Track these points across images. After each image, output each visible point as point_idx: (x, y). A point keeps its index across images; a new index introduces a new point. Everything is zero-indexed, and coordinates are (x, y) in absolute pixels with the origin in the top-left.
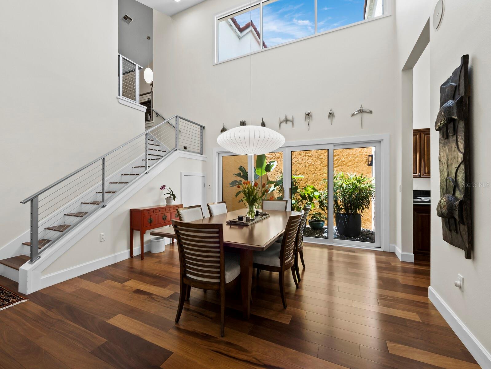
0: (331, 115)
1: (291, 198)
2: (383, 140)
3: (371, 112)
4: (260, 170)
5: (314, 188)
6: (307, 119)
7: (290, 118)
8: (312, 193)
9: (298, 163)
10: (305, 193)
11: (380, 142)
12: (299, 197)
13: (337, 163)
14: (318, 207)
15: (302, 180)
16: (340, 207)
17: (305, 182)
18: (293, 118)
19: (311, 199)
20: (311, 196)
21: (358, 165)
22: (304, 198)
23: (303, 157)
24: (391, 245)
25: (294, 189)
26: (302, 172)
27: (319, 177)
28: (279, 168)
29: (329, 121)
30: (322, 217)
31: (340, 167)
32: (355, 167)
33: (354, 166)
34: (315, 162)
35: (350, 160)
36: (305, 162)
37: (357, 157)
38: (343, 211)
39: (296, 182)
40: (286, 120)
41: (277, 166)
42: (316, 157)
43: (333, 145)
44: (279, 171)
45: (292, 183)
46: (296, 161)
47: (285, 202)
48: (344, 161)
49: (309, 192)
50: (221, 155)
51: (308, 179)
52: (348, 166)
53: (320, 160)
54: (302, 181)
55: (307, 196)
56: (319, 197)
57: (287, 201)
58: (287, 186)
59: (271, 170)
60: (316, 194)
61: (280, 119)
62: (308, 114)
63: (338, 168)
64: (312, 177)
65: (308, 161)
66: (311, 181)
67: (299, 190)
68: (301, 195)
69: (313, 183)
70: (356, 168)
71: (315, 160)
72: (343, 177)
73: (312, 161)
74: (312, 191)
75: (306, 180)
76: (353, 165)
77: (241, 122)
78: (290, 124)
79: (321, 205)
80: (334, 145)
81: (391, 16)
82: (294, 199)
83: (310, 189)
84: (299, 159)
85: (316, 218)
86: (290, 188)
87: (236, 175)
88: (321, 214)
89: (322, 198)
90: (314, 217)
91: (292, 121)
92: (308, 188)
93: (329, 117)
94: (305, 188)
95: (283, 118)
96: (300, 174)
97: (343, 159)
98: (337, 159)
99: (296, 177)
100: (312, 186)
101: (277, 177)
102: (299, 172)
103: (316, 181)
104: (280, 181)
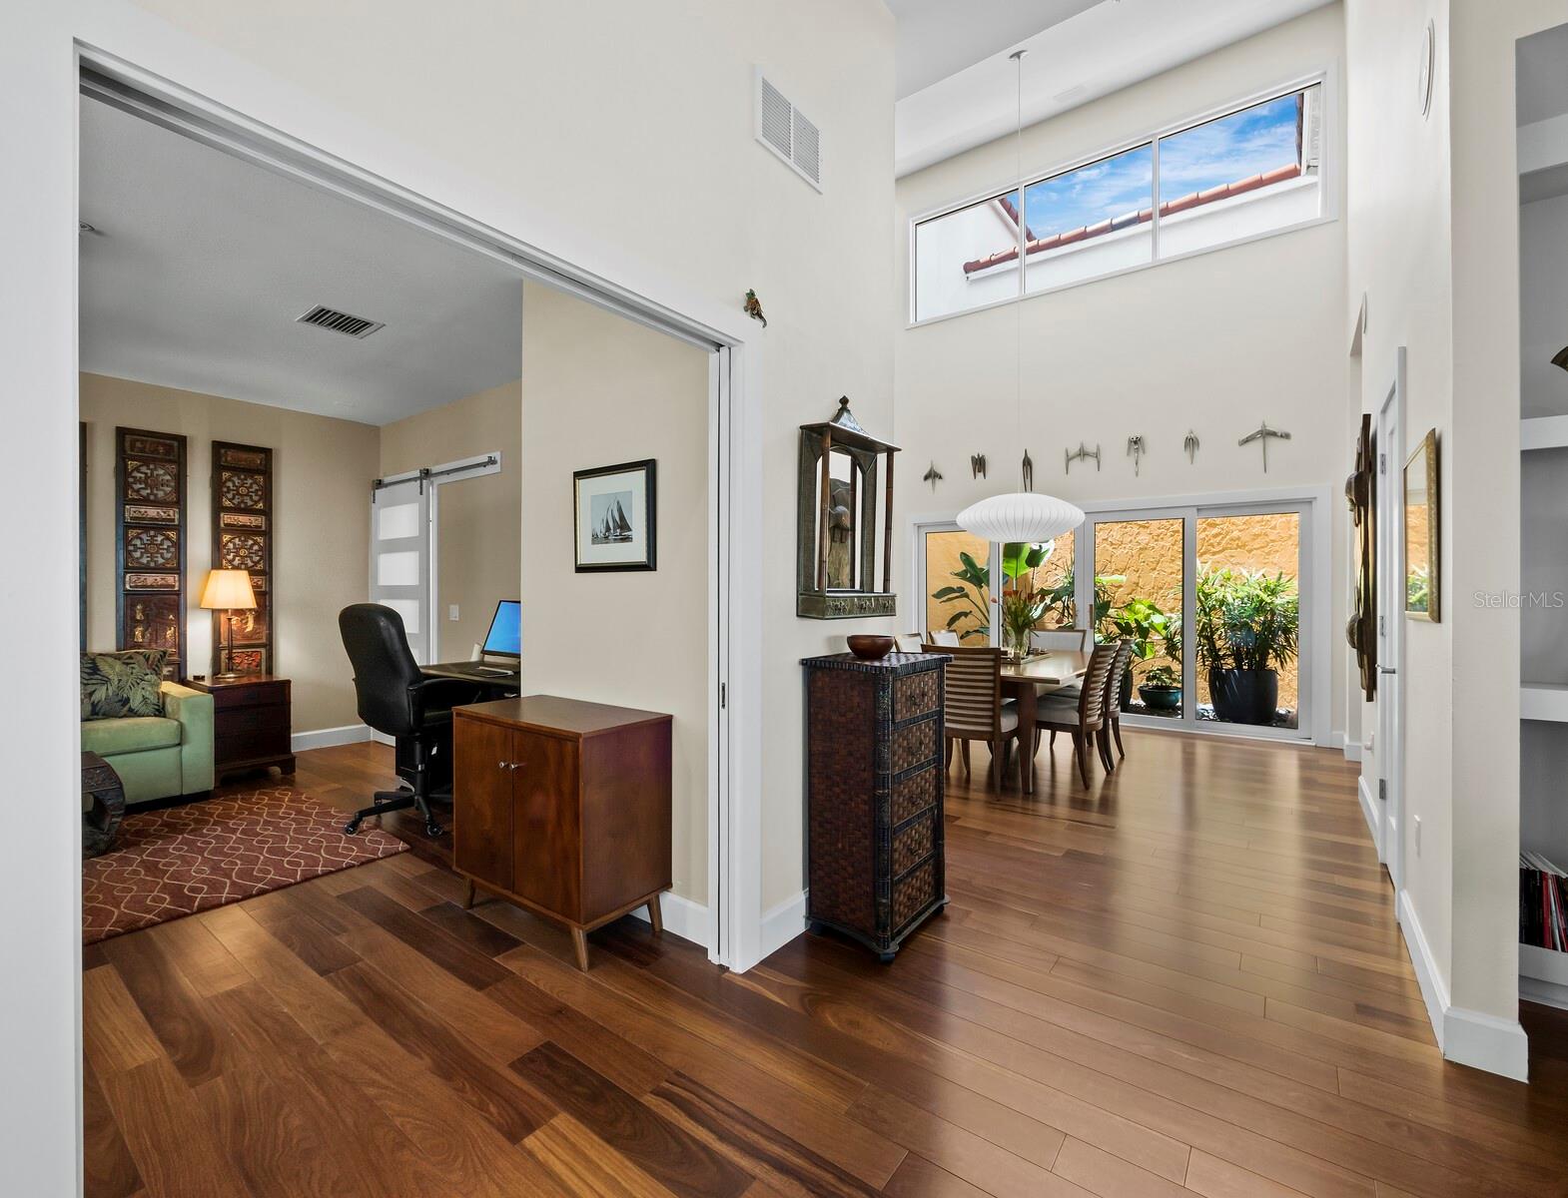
0: (1191, 443)
1: (1092, 627)
2: (1315, 498)
3: (1287, 436)
4: (1013, 564)
5: (1151, 607)
6: (1132, 451)
7: (1091, 448)
8: (1147, 618)
9: (1112, 544)
10: (1129, 618)
11: (1309, 502)
12: (1115, 630)
13: (1219, 544)
14: (1163, 651)
15: (1120, 586)
16: (1221, 653)
17: (1130, 591)
18: (1098, 449)
19: (1144, 632)
20: (1145, 624)
21: (1277, 548)
22: (1126, 629)
23: (1126, 528)
24: (1334, 732)
25: (1100, 609)
26: (1121, 566)
27: (1169, 579)
28: (1057, 557)
29: (1187, 455)
30: (1174, 680)
31: (1227, 553)
32: (1268, 554)
33: (1266, 549)
34: (1156, 541)
35: (1255, 535)
36: (1131, 541)
37: (1274, 528)
38: (1229, 663)
39: (1104, 592)
40: (1083, 454)
41: (1055, 550)
42: (1159, 528)
43: (1195, 509)
44: (1059, 563)
45: (1097, 594)
46: (1106, 540)
47: (1081, 634)
48: (1239, 539)
49: (1140, 617)
50: (923, 531)
51: (1137, 584)
52: (1250, 551)
53: (1172, 536)
54: (1121, 589)
55: (1134, 625)
56: (1166, 627)
57: (1084, 632)
58: (1083, 602)
59: (1042, 564)
60: (1158, 619)
61: (1067, 451)
62: (1136, 442)
63: (1221, 555)
64: (1149, 579)
65: (1139, 538)
66: (1148, 588)
67: (1111, 612)
68: (1118, 624)
69: (1151, 594)
70: (1270, 557)
71: (1158, 536)
72: (1229, 579)
73: (1148, 537)
74: (1149, 615)
75: (1134, 586)
76: (1263, 547)
77: (973, 458)
78: (1091, 462)
79: (1171, 648)
80: (1198, 510)
81: (1336, 221)
82: (1100, 631)
83: (1141, 609)
84: (1115, 534)
85: (1159, 679)
86: (1091, 606)
87: (955, 574)
88: (1173, 672)
89: (1172, 629)
90: (1154, 677)
91: (1097, 456)
92: (1138, 607)
93: (1185, 447)
94: (1129, 606)
95: (1074, 450)
96: (1117, 570)
97: (1236, 534)
98: (1220, 534)
99: (1105, 579)
100: (1147, 602)
101: (1056, 580)
102: (1114, 567)
103: (1161, 588)
104: (1065, 589)
